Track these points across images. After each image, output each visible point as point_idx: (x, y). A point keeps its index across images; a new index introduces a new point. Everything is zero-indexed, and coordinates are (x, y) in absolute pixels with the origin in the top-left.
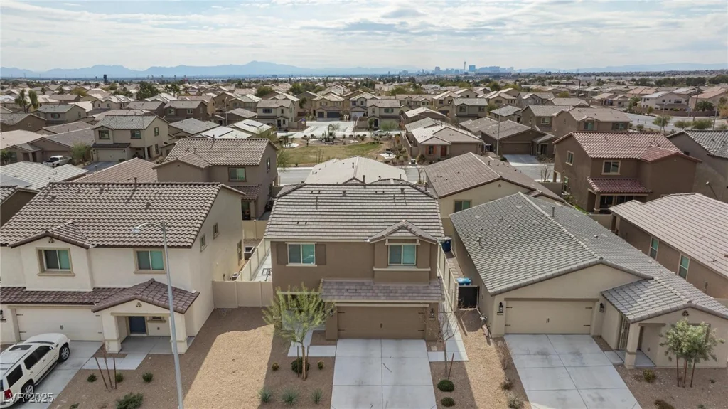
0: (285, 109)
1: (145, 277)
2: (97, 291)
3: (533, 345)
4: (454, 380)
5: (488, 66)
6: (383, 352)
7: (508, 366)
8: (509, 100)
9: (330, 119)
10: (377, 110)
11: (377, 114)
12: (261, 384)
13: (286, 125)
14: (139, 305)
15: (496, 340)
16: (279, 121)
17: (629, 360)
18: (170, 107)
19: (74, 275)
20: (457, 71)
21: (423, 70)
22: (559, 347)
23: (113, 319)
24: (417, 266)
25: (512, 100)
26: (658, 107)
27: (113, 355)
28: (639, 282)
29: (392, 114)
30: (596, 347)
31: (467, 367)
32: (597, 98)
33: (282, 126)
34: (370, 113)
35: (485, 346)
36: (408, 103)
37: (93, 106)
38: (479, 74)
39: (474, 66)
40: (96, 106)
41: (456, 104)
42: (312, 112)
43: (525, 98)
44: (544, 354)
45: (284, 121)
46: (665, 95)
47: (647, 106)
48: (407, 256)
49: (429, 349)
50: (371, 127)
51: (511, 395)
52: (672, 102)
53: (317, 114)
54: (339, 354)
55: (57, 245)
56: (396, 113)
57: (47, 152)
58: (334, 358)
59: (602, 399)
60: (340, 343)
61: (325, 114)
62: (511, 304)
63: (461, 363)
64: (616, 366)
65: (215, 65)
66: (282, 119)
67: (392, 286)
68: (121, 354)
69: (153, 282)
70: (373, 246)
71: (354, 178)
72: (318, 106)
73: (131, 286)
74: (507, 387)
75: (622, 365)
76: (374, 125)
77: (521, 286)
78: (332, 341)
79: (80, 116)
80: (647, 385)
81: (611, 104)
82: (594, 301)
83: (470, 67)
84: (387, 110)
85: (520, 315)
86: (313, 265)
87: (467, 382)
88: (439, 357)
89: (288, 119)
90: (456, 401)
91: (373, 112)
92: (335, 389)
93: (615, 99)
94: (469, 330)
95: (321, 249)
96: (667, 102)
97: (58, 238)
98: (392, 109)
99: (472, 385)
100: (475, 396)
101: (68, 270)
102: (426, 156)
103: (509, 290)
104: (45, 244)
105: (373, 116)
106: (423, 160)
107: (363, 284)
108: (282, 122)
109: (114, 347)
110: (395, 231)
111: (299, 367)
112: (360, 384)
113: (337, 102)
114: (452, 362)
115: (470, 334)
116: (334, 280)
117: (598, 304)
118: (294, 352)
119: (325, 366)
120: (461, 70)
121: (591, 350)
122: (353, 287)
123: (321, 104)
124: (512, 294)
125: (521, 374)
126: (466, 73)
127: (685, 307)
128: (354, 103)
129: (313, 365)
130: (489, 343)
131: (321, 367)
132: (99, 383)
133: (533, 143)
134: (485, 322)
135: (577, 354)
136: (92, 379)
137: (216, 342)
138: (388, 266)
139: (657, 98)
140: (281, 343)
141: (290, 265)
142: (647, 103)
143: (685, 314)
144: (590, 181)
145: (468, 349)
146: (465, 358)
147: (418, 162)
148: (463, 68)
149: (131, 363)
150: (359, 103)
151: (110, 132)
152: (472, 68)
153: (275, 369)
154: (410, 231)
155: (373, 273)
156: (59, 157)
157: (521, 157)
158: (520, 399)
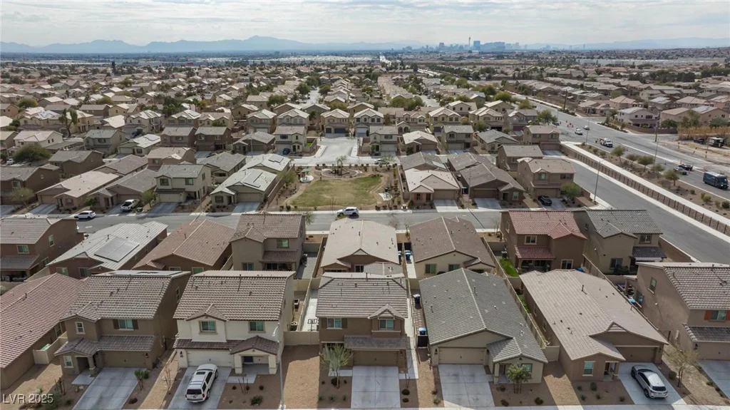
0: (299, 137)
1: (253, 335)
2: (229, 342)
3: (452, 370)
4: (410, 389)
5: (493, 42)
6: (376, 373)
7: (437, 382)
8: (496, 117)
9: (337, 134)
10: (378, 137)
11: (378, 140)
12: (317, 391)
13: (300, 150)
14: (254, 351)
15: (434, 367)
16: (294, 147)
17: (496, 380)
18: (201, 134)
19: (217, 334)
20: (461, 47)
21: (427, 46)
22: (465, 371)
23: (240, 358)
24: (394, 329)
25: (499, 117)
26: (631, 122)
27: (238, 375)
28: (506, 340)
29: (391, 140)
30: (484, 372)
31: (417, 382)
32: (582, 105)
33: (297, 150)
34: (372, 138)
35: (428, 370)
36: (407, 119)
37: (126, 122)
38: (482, 53)
39: (479, 42)
40: (128, 122)
41: (447, 131)
42: (321, 128)
43: (511, 115)
44: (456, 375)
45: (298, 147)
46: (637, 111)
47: (622, 120)
48: (389, 324)
49: (400, 372)
50: (373, 152)
51: (435, 397)
52: (644, 117)
53: (325, 130)
54: (354, 374)
55: (209, 319)
56: (394, 139)
57: (121, 195)
58: (351, 377)
59: (477, 399)
60: (354, 368)
61: (333, 130)
62: (441, 349)
63: (415, 380)
64: (490, 383)
65: (217, 40)
66: (297, 145)
67: (381, 339)
68: (243, 375)
69: (258, 337)
70: (372, 320)
71: (360, 249)
72: (326, 122)
73: (245, 339)
74: (434, 393)
75: (493, 382)
76: (375, 152)
77: (445, 342)
78: (349, 367)
79: (121, 139)
80: (501, 392)
81: (594, 113)
82: (485, 348)
83: (475, 42)
84: (386, 136)
85: (447, 355)
86: (341, 329)
87: (416, 390)
88: (403, 376)
89: (301, 144)
90: (410, 400)
91: (375, 138)
92: (353, 394)
93: (597, 108)
94: (422, 361)
95: (345, 321)
96: (639, 117)
97: (211, 316)
98: (391, 136)
99: (418, 392)
100: (419, 397)
101: (214, 331)
102: (415, 202)
103: (440, 343)
104: (204, 319)
105: (375, 142)
106: (411, 206)
107: (366, 338)
108: (297, 148)
109: (239, 371)
110: (382, 313)
111: (335, 382)
112: (365, 391)
113: (343, 119)
114: (409, 380)
115: (421, 363)
116: (351, 336)
117: (486, 350)
118: (332, 374)
119: (347, 381)
120: (466, 46)
121: (480, 373)
122: (361, 340)
123: (329, 121)
124: (442, 345)
125: (443, 387)
126: (470, 52)
127: (519, 356)
128: (358, 120)
129: (342, 381)
130: (430, 369)
131: (345, 382)
132: (239, 390)
133: (498, 190)
134: (430, 357)
135: (473, 376)
136: (234, 388)
137: (289, 367)
138: (379, 329)
139: (630, 114)
140: (324, 368)
141: (328, 328)
142: (622, 117)
143: (521, 359)
144: (516, 249)
145: (419, 372)
146: (417, 377)
147: (408, 207)
148: (467, 43)
149: (251, 380)
150: (362, 120)
151: (169, 180)
152: (477, 43)
153: (323, 383)
154: (390, 313)
155: (372, 333)
156: (131, 201)
157: (488, 201)
158: (439, 399)
